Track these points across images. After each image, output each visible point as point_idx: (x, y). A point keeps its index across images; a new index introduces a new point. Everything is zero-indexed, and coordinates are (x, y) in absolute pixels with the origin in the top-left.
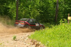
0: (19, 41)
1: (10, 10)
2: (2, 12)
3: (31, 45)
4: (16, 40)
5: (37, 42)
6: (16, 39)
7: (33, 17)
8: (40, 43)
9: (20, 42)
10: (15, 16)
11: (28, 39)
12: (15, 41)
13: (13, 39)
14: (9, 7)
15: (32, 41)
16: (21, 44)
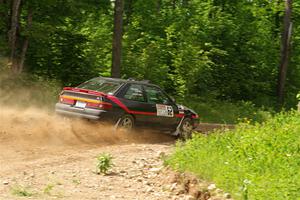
0: (122, 179)
1: (87, 47)
2: (54, 55)
3: (174, 197)
4: (112, 174)
5: (201, 185)
6: (110, 170)
7: (185, 76)
8: (212, 187)
9: (128, 182)
10: (109, 70)
11: (164, 171)
12: (107, 179)
13: (99, 171)
14: (84, 31)
15: (177, 180)
16: (130, 190)
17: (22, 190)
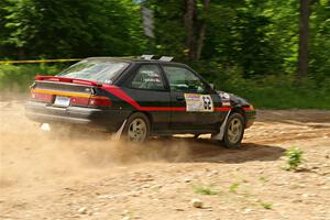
4: (303, 170)
13: (289, 166)
16: (325, 187)
17: (205, 188)
